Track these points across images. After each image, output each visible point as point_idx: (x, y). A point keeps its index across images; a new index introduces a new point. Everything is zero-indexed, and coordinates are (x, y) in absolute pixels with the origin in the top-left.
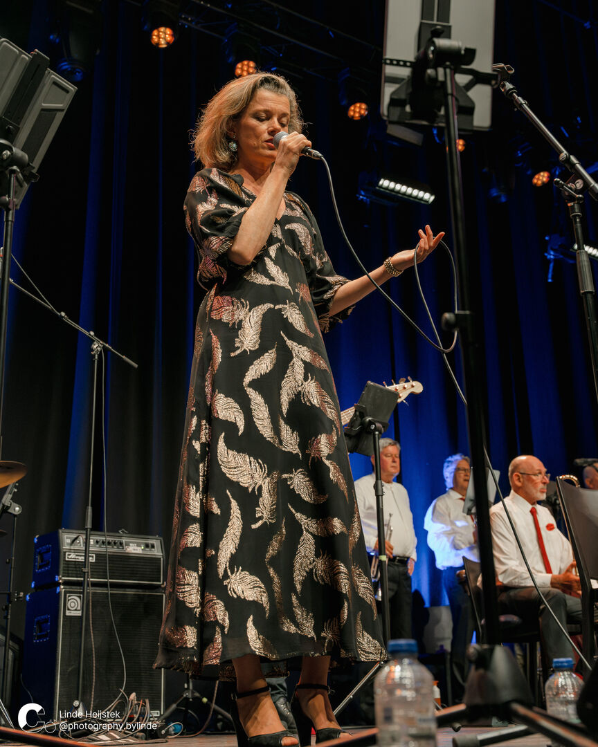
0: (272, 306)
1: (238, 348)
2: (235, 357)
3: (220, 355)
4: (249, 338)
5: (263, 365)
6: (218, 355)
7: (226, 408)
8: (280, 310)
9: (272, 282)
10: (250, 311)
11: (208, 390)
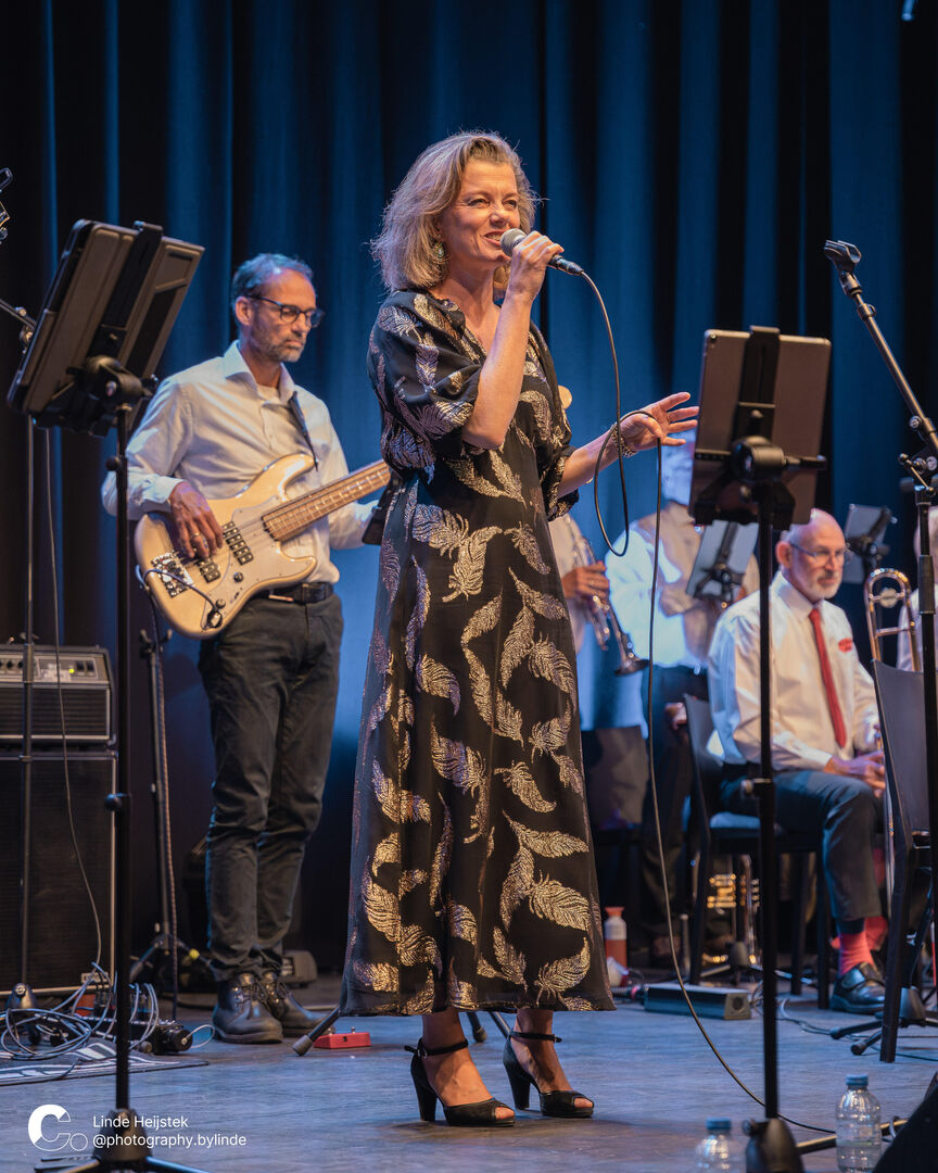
0: (500, 531)
1: (453, 590)
2: (449, 603)
3: (428, 600)
4: (467, 576)
5: (486, 617)
6: (426, 598)
7: (434, 678)
8: (511, 536)
9: (500, 492)
10: (469, 533)
11: (409, 648)
